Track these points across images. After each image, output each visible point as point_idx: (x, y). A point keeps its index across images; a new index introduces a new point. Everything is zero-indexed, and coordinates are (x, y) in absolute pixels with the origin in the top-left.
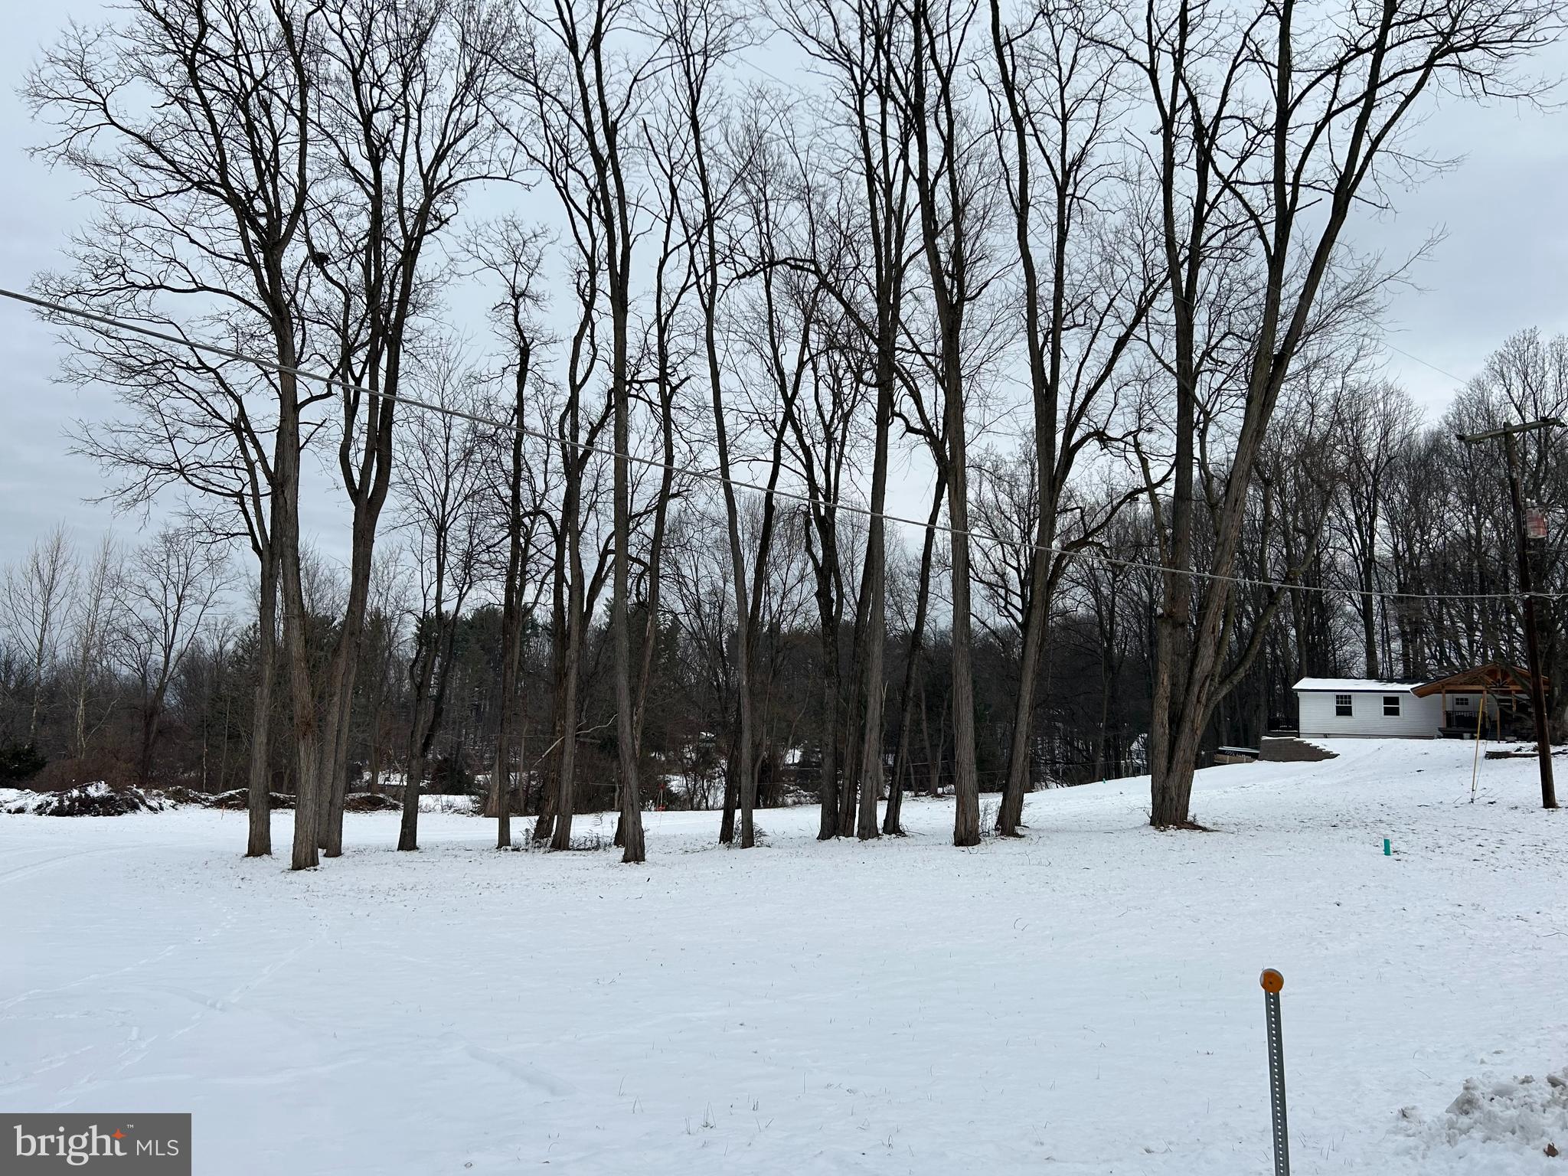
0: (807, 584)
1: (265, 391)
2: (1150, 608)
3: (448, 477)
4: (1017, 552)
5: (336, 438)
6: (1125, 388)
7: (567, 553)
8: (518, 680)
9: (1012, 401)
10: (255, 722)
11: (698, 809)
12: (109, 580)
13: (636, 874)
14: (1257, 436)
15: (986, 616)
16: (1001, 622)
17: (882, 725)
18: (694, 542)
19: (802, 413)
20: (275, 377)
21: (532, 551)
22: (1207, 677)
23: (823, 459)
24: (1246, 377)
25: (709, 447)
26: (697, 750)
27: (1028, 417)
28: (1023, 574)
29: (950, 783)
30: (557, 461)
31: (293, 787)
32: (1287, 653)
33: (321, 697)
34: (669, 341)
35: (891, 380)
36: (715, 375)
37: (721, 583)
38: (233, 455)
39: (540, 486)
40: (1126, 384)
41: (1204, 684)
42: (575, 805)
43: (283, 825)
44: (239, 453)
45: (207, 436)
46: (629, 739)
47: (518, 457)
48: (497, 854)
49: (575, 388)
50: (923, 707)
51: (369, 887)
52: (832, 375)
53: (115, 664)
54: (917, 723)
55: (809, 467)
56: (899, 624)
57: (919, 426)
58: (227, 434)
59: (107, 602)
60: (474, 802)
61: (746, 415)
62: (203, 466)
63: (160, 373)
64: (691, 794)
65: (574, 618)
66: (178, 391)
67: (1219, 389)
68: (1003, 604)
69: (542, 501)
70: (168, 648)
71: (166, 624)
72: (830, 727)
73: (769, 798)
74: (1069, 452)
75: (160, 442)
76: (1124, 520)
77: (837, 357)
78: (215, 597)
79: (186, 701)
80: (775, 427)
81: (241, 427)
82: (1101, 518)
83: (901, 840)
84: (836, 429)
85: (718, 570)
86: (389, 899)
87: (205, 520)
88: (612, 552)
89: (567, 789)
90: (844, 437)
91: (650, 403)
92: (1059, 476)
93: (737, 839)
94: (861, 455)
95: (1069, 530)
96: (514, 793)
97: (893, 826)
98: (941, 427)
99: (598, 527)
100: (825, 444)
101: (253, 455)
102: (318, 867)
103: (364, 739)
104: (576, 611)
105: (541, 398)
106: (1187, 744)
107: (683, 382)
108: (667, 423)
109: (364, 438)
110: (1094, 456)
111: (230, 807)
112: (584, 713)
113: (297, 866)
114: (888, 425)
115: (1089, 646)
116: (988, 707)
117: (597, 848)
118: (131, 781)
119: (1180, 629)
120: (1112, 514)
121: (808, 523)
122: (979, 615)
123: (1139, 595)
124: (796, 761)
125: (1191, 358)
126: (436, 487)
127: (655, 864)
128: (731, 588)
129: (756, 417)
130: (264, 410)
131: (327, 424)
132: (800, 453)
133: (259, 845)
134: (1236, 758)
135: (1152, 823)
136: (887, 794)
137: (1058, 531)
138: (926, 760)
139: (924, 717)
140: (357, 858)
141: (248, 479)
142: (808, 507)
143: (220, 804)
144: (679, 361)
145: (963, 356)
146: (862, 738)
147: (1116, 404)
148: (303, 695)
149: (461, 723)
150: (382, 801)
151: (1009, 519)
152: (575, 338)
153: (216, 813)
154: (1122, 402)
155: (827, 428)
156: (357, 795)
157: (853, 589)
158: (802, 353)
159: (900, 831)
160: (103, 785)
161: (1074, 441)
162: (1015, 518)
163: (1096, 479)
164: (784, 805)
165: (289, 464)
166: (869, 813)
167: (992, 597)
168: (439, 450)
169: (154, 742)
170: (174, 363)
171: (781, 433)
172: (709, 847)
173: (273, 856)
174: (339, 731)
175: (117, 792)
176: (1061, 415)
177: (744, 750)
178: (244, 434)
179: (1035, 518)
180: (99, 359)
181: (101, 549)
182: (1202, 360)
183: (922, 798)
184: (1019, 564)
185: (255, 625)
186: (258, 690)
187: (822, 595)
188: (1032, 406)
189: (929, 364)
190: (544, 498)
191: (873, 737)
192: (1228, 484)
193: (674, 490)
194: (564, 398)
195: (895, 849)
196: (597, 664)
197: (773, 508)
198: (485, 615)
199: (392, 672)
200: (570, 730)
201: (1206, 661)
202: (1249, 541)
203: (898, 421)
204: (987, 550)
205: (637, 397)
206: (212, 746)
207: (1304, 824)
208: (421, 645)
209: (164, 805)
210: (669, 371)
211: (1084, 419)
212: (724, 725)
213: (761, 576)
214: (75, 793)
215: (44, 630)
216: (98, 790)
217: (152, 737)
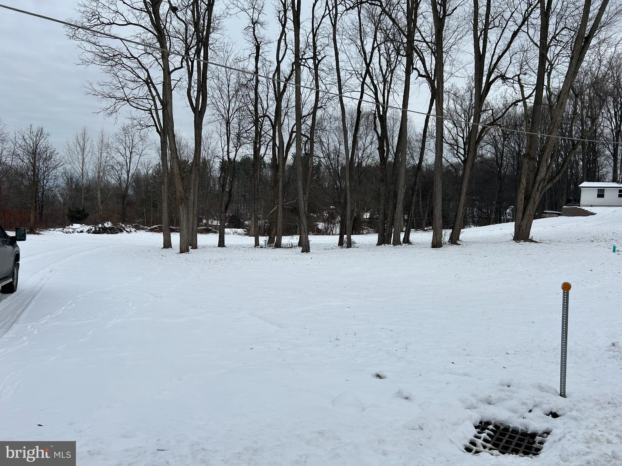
0: (374, 146)
1: (157, 67)
2: (519, 154)
3: (229, 102)
4: (463, 130)
5: (185, 86)
6: (515, 55)
7: (277, 134)
8: (259, 185)
9: (465, 62)
10: (163, 198)
11: (329, 235)
12: (104, 146)
13: (307, 256)
14: (574, 74)
15: (448, 158)
16: (455, 160)
17: (403, 203)
18: (328, 128)
19: (373, 71)
20: (160, 61)
21: (263, 133)
22: (542, 180)
23: (382, 90)
24: (571, 48)
25: (334, 86)
26: (329, 213)
27: (471, 70)
28: (465, 140)
29: (430, 226)
30: (272, 95)
31: (178, 223)
32: (577, 172)
33: (186, 190)
34: (317, 40)
35: (412, 54)
36: (337, 54)
37: (338, 145)
38: (147, 94)
39: (265, 106)
40: (516, 53)
41: (540, 183)
42: (283, 232)
43: (175, 238)
44: (149, 93)
45: (136, 86)
46: (303, 207)
47: (256, 93)
48: (255, 249)
49: (279, 62)
50: (420, 195)
51: (209, 259)
52: (386, 53)
53: (109, 179)
54: (417, 202)
55: (376, 94)
56: (412, 161)
57: (424, 74)
58: (144, 85)
59: (104, 154)
60: (245, 231)
61: (350, 72)
62: (136, 99)
63: (116, 60)
64: (326, 229)
65: (281, 159)
66: (124, 67)
67: (558, 54)
68: (456, 152)
69: (266, 112)
70: (128, 172)
71: (127, 163)
72: (382, 202)
73: (357, 230)
74: (489, 85)
75: (119, 89)
76: (510, 115)
77: (389, 44)
78: (144, 152)
79: (136, 193)
80: (362, 77)
81: (148, 82)
82: (500, 114)
83: (410, 246)
84: (388, 76)
85: (337, 140)
86: (216, 263)
87: (138, 120)
88: (295, 132)
89: (280, 225)
90: (391, 80)
91: (309, 68)
92: (484, 94)
93: (345, 245)
94: (398, 87)
95: (486, 120)
96: (260, 227)
97: (407, 241)
98: (433, 74)
99: (289, 122)
100: (383, 83)
101: (154, 93)
102: (189, 252)
103: (203, 207)
104: (281, 156)
105: (265, 68)
106: (531, 208)
107: (323, 58)
108: (316, 77)
109: (196, 85)
110: (500, 86)
111: (155, 231)
112: (285, 198)
113: (182, 251)
114: (410, 74)
115: (491, 170)
116: (447, 195)
117: (291, 247)
118: (119, 221)
119: (532, 160)
120: (505, 112)
121: (375, 118)
122: (445, 157)
123: (514, 148)
124: (368, 217)
125: (547, 39)
126: (225, 106)
127: (314, 253)
128: (343, 147)
129: (354, 72)
130: (157, 76)
131: (181, 80)
132: (372, 87)
133: (167, 244)
134: (551, 215)
135: (514, 240)
136: (404, 230)
137: (481, 121)
138: (421, 217)
139: (420, 200)
140: (203, 249)
141: (153, 103)
142: (375, 111)
143: (151, 230)
144: (321, 49)
145: (444, 43)
146: (395, 208)
147: (511, 62)
148: (180, 188)
149: (238, 202)
150: (211, 230)
151: (460, 116)
152: (279, 40)
153: (150, 234)
154: (514, 61)
155: (384, 76)
156: (201, 228)
157: (393, 147)
158: (374, 44)
159: (410, 243)
160: (109, 223)
161: (491, 80)
162: (463, 115)
163: (499, 97)
164: (363, 234)
165: (168, 97)
166: (397, 236)
167: (451, 150)
168: (225, 90)
169: (126, 207)
170: (121, 56)
171: (364, 79)
172: (334, 247)
173: (173, 248)
174: (194, 203)
175: (115, 225)
176: (486, 68)
177: (348, 211)
178: (150, 85)
179: (471, 115)
180: (93, 54)
181: (100, 134)
182: (551, 40)
183: (419, 231)
184: (464, 135)
185: (159, 164)
186: (163, 186)
187: (381, 149)
188: (473, 65)
189: (429, 47)
190: (267, 111)
191: (400, 207)
192: (559, 97)
193: (319, 105)
194: (274, 68)
195: (408, 249)
196: (289, 179)
197: (361, 112)
198: (246, 160)
199: (211, 182)
200: (280, 203)
201: (542, 174)
202: (565, 123)
203: (415, 72)
204: (450, 129)
205: (304, 65)
206: (147, 209)
207: (579, 240)
208: (222, 171)
209: (132, 230)
210: (317, 53)
211: (496, 70)
212: (339, 203)
213: (355, 142)
214: (100, 226)
215: (83, 165)
216: (108, 225)
217: (125, 205)
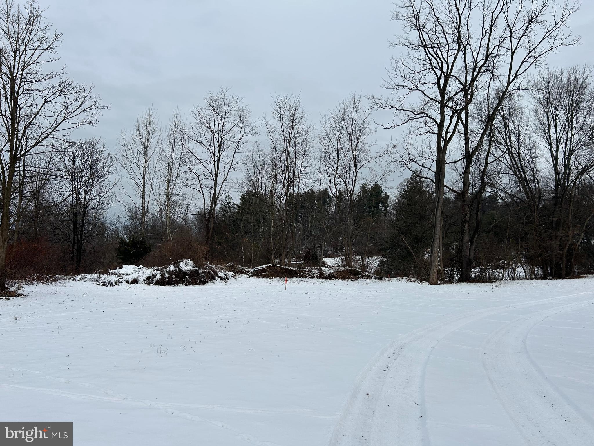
59: (179, 149)
118: (205, 258)
160: (189, 262)
175: (199, 267)
209: (228, 276)
214: (172, 268)
215: (145, 171)
216: (187, 266)
217: (211, 232)
